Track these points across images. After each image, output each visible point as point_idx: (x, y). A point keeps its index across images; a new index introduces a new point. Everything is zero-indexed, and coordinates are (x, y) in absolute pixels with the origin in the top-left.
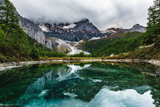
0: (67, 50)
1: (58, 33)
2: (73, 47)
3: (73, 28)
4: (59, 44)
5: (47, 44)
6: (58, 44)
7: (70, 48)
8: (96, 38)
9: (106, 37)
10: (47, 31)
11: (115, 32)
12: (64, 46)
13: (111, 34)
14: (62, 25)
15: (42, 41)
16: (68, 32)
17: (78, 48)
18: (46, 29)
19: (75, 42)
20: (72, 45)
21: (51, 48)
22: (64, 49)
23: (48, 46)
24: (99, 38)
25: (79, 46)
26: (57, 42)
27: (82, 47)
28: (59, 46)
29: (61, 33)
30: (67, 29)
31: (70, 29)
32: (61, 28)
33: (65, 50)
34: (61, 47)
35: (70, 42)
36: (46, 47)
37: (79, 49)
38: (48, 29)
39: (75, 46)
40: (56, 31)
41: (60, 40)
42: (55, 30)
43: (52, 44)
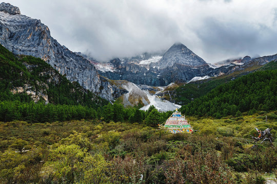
0: (140, 101)
1: (131, 73)
2: (154, 96)
3: (157, 63)
4: (127, 92)
5: (104, 91)
6: (125, 92)
7: (146, 99)
8: (200, 78)
9: (222, 74)
10: (112, 71)
11: (240, 64)
12: (136, 94)
13: (231, 68)
14: (138, 58)
15: (93, 86)
16: (148, 69)
17: (163, 97)
18: (111, 68)
19: (160, 88)
20: (152, 92)
21: (111, 98)
22: (134, 100)
23: (105, 96)
24: (206, 77)
25: (166, 93)
26: (125, 87)
27: (172, 96)
28: (127, 95)
29: (135, 72)
30: (146, 65)
31: (151, 65)
32: (136, 63)
33: (137, 102)
34: (131, 96)
35: (148, 87)
36: (99, 98)
37: (165, 99)
38: (115, 67)
39: (158, 95)
40: (128, 69)
41: (130, 84)
42: (125, 68)
43: (115, 92)
